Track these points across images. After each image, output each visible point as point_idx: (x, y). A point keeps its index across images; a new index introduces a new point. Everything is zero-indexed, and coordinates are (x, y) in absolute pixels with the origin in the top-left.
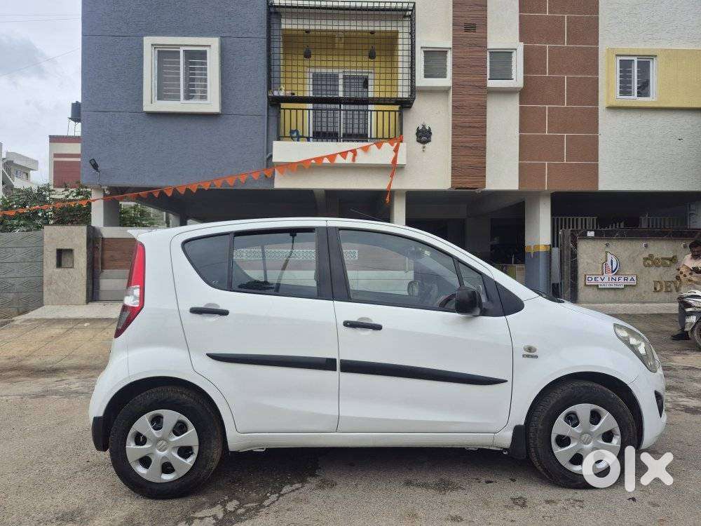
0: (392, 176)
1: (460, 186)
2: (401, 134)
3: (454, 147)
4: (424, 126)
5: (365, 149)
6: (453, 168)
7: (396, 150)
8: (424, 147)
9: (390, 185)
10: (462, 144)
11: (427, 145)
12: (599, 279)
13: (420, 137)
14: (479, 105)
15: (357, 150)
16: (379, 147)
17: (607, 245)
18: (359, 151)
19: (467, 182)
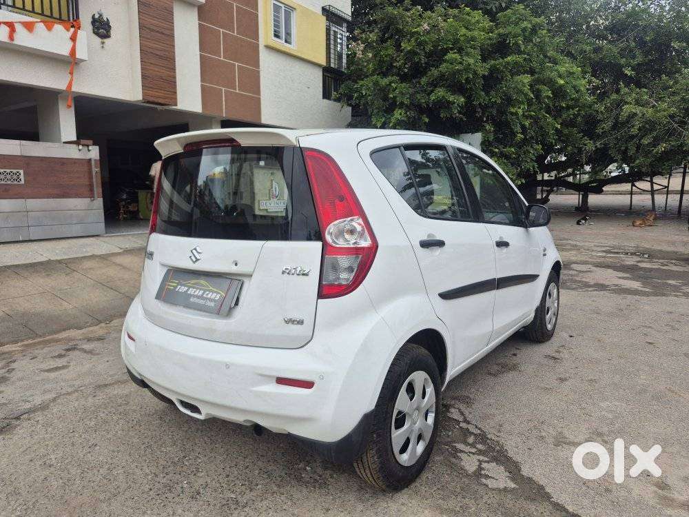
0: (71, 73)
1: (151, 99)
2: (78, 17)
3: (143, 52)
4: (101, 15)
5: (29, 27)
6: (144, 77)
7: (73, 39)
8: (103, 43)
9: (70, 85)
10: (151, 50)
11: (106, 40)
12: (268, 203)
13: (98, 28)
14: (166, 9)
15: (16, 25)
16: (49, 28)
17: (272, 174)
18: (18, 27)
19: (158, 95)
